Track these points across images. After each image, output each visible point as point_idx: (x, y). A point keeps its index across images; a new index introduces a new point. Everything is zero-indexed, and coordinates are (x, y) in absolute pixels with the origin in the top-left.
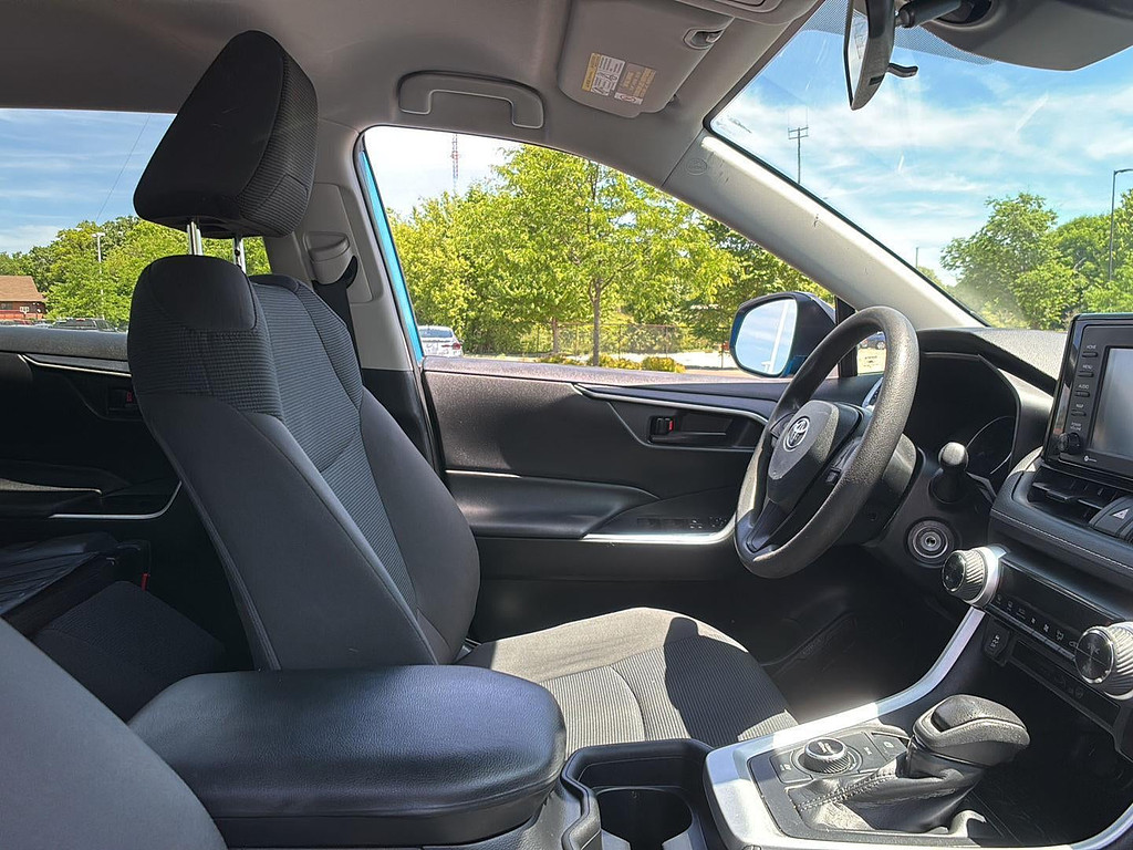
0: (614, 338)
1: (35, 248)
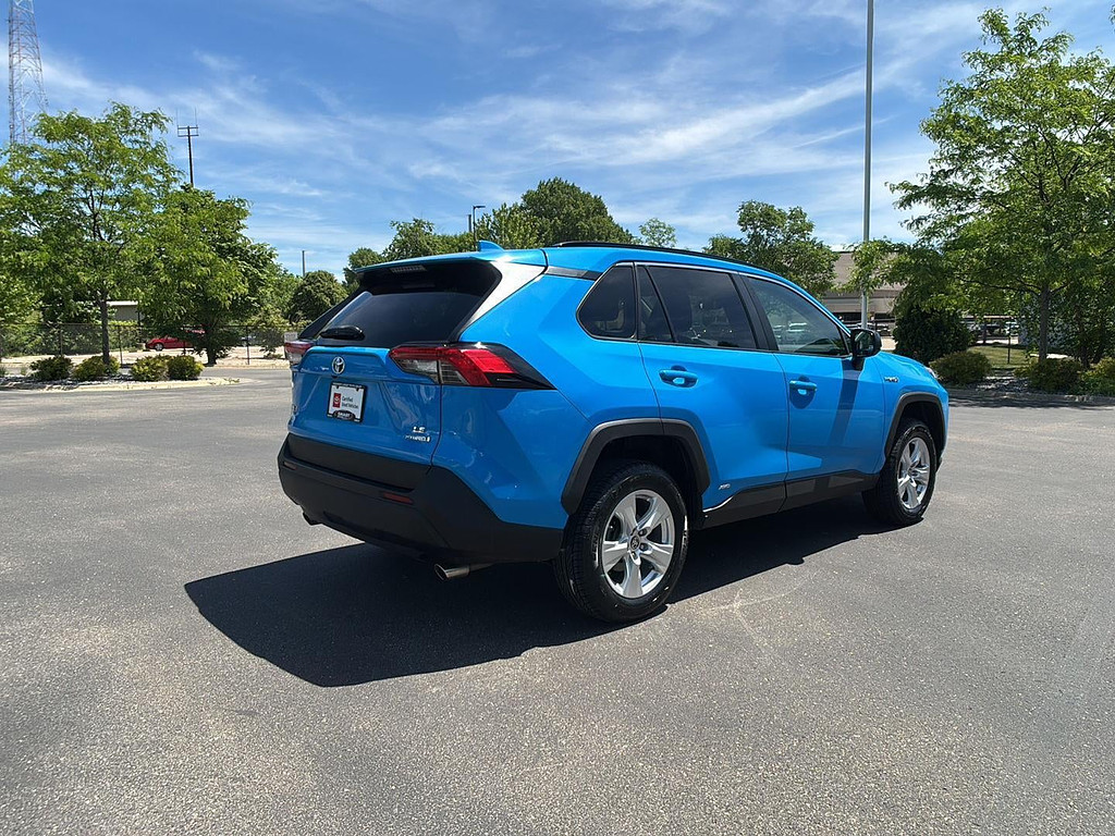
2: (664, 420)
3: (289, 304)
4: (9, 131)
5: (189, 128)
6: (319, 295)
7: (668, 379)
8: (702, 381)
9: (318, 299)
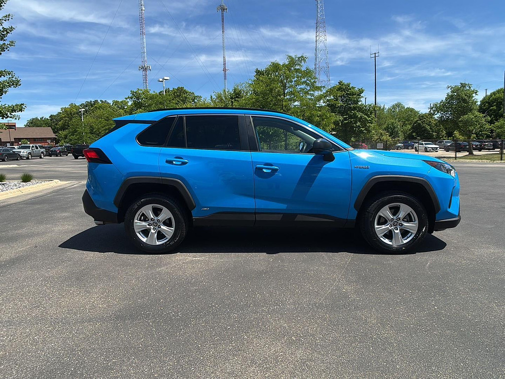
0: (295, 147)
1: (51, 115)
2: (163, 178)
3: (410, 130)
4: (314, 66)
5: (375, 53)
6: (424, 125)
7: (170, 162)
8: (190, 163)
9: (424, 127)
